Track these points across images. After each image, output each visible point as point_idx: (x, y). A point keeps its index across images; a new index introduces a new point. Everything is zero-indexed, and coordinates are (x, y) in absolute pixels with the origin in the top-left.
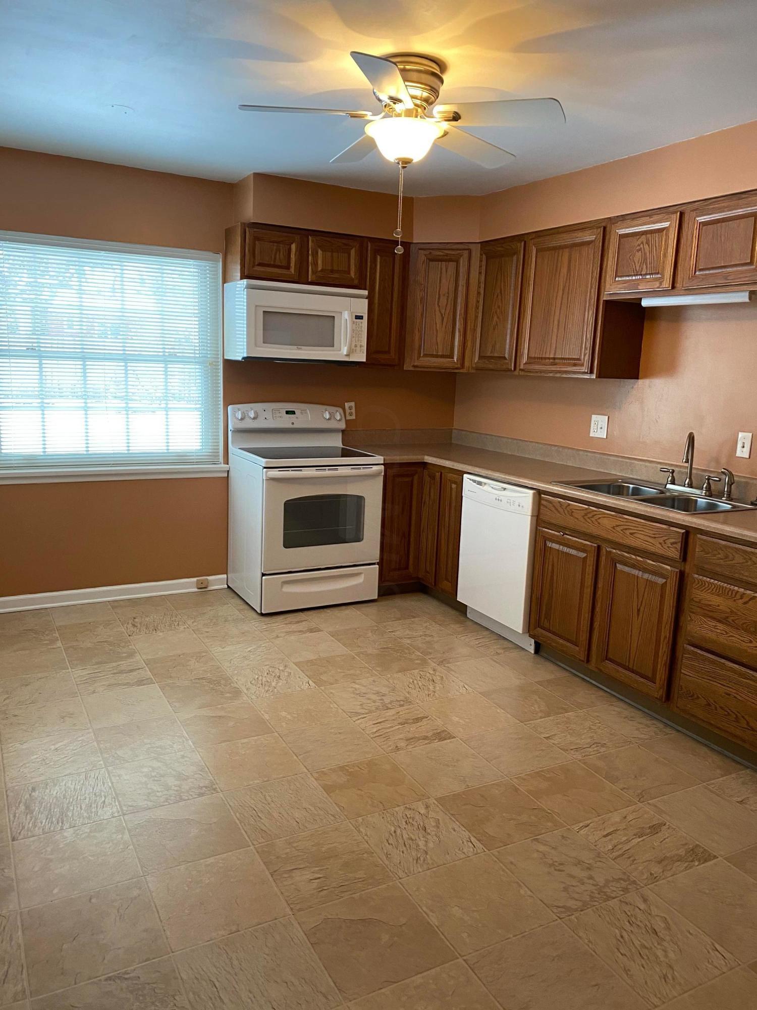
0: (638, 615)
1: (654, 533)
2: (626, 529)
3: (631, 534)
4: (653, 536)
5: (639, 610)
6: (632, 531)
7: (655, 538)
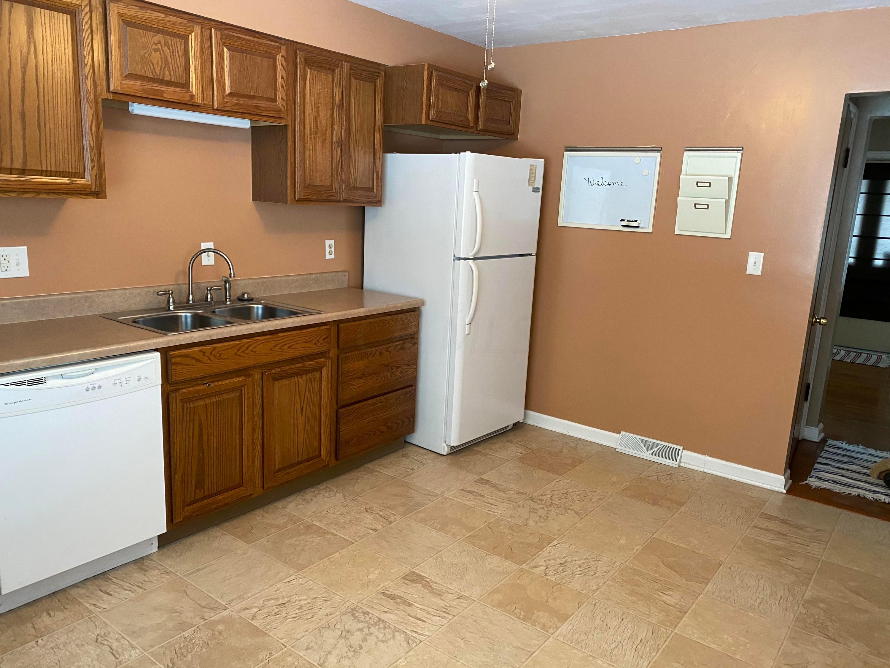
0: (302, 413)
1: (309, 337)
2: (284, 345)
3: (289, 347)
4: (308, 340)
5: (302, 409)
6: (289, 345)
7: (310, 341)
